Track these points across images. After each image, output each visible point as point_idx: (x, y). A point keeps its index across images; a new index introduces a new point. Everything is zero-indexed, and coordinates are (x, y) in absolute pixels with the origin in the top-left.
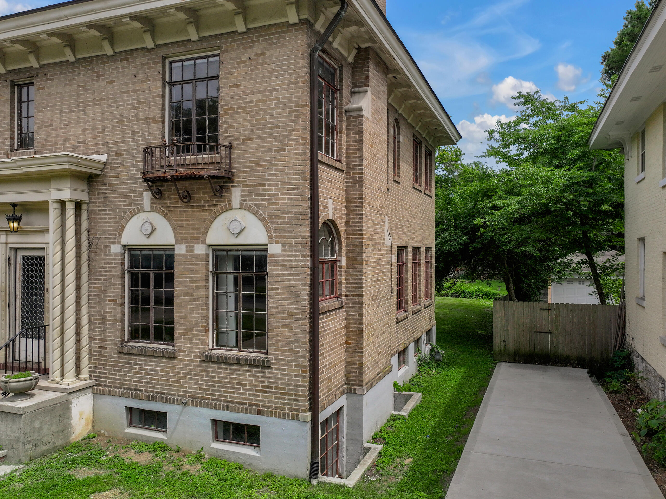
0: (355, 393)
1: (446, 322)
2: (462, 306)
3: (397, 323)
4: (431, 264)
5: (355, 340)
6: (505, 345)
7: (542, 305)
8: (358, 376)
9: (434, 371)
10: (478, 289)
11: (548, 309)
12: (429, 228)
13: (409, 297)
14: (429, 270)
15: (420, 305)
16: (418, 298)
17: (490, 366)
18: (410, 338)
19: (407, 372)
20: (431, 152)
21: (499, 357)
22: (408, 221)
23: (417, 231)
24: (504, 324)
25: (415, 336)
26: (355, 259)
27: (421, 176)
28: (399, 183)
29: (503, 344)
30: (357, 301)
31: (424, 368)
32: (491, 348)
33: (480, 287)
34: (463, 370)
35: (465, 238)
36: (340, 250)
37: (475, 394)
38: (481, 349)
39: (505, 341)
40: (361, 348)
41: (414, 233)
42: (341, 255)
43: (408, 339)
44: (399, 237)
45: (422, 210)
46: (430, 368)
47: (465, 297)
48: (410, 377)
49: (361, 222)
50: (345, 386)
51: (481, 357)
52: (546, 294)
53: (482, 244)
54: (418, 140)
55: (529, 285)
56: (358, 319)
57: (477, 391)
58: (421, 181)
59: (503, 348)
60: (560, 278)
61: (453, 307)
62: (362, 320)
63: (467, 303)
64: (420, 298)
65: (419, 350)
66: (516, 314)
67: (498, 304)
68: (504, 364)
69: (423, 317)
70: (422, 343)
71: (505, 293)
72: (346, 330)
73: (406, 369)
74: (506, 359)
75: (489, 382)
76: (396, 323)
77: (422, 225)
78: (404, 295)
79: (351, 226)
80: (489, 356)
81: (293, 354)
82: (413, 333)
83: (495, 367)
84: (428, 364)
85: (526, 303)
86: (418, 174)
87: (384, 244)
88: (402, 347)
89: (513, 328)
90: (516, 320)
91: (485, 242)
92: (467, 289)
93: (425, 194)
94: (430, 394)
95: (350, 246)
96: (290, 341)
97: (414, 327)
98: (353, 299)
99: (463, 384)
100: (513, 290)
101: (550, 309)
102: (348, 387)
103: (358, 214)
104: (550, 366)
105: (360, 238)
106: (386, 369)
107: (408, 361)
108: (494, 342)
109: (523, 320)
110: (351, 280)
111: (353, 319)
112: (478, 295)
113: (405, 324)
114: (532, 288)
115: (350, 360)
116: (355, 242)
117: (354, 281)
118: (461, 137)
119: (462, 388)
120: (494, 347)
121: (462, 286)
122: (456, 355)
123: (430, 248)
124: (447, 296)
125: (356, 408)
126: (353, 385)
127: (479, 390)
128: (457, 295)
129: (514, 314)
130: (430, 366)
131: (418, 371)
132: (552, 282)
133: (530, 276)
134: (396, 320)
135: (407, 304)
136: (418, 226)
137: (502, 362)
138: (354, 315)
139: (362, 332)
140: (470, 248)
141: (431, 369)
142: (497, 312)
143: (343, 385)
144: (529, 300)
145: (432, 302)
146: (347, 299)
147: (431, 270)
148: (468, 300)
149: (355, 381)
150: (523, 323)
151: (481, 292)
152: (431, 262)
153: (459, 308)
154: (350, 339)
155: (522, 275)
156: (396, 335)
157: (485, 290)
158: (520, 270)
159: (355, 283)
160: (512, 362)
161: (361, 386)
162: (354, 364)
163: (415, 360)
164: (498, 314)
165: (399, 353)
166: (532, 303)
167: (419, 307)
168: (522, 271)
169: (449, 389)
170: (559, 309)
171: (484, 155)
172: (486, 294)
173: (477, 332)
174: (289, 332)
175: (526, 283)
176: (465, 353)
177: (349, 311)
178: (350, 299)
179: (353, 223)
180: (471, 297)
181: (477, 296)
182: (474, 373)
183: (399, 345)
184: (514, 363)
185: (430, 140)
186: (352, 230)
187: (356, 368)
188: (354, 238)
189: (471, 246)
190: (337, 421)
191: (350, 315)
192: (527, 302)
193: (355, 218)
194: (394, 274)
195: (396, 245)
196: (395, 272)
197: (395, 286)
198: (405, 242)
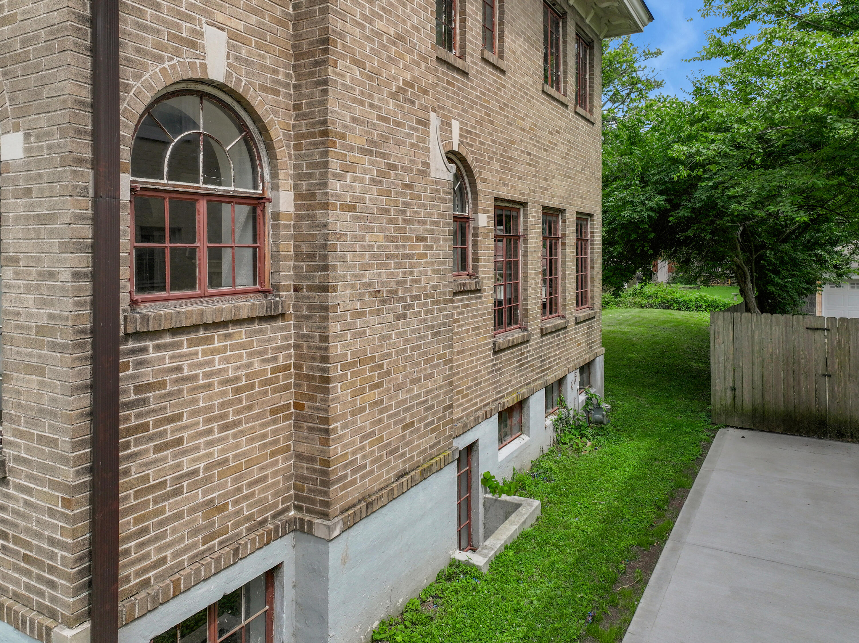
0: (310, 533)
1: (638, 347)
2: (671, 322)
3: (495, 353)
4: (592, 244)
5: (312, 399)
6: (734, 397)
7: (809, 321)
8: (321, 492)
9: (589, 443)
10: (700, 297)
11: (824, 330)
12: (586, 179)
13: (530, 301)
14: (589, 256)
15: (564, 317)
16: (560, 305)
17: (704, 437)
18: (535, 380)
19: (526, 446)
20: (593, 41)
21: (723, 418)
22: (529, 154)
23: (553, 177)
24: (731, 356)
25: (548, 378)
26: (313, 196)
27: (565, 77)
28: (503, 72)
29: (729, 393)
30: (317, 302)
31: (571, 436)
32: (707, 398)
33: (703, 294)
34: (646, 443)
35: (660, 199)
36: (274, 176)
37: (659, 507)
38: (691, 399)
39: (734, 389)
40: (326, 421)
41: (546, 180)
42: (275, 187)
43: (529, 384)
44: (501, 179)
45: (569, 142)
46: (582, 436)
47: (679, 309)
48: (535, 455)
49: (323, 103)
50: (292, 513)
51: (688, 416)
52: (813, 304)
53: (693, 210)
54: (557, 6)
55: (783, 288)
56: (319, 348)
57: (666, 501)
58: (565, 87)
59: (729, 401)
60: (839, 275)
61: (655, 323)
62: (326, 349)
63: (680, 317)
64: (564, 305)
65: (561, 401)
66: (757, 338)
67: (721, 318)
68: (731, 431)
69: (571, 340)
70: (569, 389)
71: (739, 300)
72: (296, 374)
73: (523, 442)
74: (737, 423)
75: (695, 475)
76: (491, 352)
77: (569, 168)
78: (521, 297)
79: (304, 114)
80: (703, 414)
81: (47, 449)
82: (542, 371)
83: (714, 437)
84: (579, 427)
85: (778, 317)
86: (561, 73)
87: (423, 173)
88: (508, 402)
89: (750, 365)
90: (756, 348)
91: (697, 205)
92: (683, 296)
93: (576, 113)
94: (561, 503)
95: (302, 165)
96: (42, 411)
97: (549, 358)
98: (308, 298)
99: (638, 478)
100: (753, 294)
101: (828, 330)
102: (299, 515)
103: (318, 83)
104: (827, 442)
105: (323, 143)
106: (433, 461)
107: (529, 427)
108: (712, 389)
109: (770, 350)
110: (305, 249)
111: (309, 347)
112: (700, 306)
113: (522, 354)
114: (788, 292)
115: (303, 448)
116: (311, 155)
117: (310, 251)
118: (651, 18)
119: (633, 490)
120: (712, 399)
121: (674, 292)
122: (640, 410)
123: (591, 215)
124: (651, 307)
125: (314, 570)
126: (309, 511)
127: (671, 496)
128: (666, 305)
129: (753, 337)
130: (583, 432)
131: (558, 442)
132: (824, 284)
133: (784, 273)
134: (491, 346)
135: (526, 316)
136: (557, 169)
137: (727, 426)
138: (312, 337)
139: (327, 380)
140: (671, 219)
141: (584, 439)
142: (718, 333)
143: (286, 510)
144: (783, 312)
145: (596, 313)
146: (297, 298)
147: (593, 256)
148: (682, 313)
149: (313, 501)
150: (771, 354)
151: (705, 302)
152: (592, 241)
153: (665, 326)
154: (303, 396)
155: (768, 270)
156: (494, 377)
157: (710, 299)
158: (765, 260)
159: (312, 257)
160: (748, 429)
161: (325, 516)
162: (311, 459)
163: (549, 422)
164: (721, 338)
165: (500, 414)
166: (789, 316)
167: (559, 321)
168: (770, 263)
169: (607, 490)
170: (847, 329)
171: (698, 55)
172: (712, 304)
173: (690, 366)
174: (40, 383)
175: (777, 284)
176: (658, 407)
177: (300, 328)
178: (303, 297)
179: (310, 105)
180: (688, 309)
181: (698, 308)
182: (667, 452)
183: (501, 398)
184: (753, 430)
185: (587, 15)
186: (306, 125)
187: (313, 471)
188: (310, 144)
189: (672, 216)
190: (270, 600)
191: (304, 336)
192: (780, 315)
193: (312, 94)
194: (485, 254)
195: (493, 193)
196: (488, 248)
197: (489, 278)
198: (521, 193)
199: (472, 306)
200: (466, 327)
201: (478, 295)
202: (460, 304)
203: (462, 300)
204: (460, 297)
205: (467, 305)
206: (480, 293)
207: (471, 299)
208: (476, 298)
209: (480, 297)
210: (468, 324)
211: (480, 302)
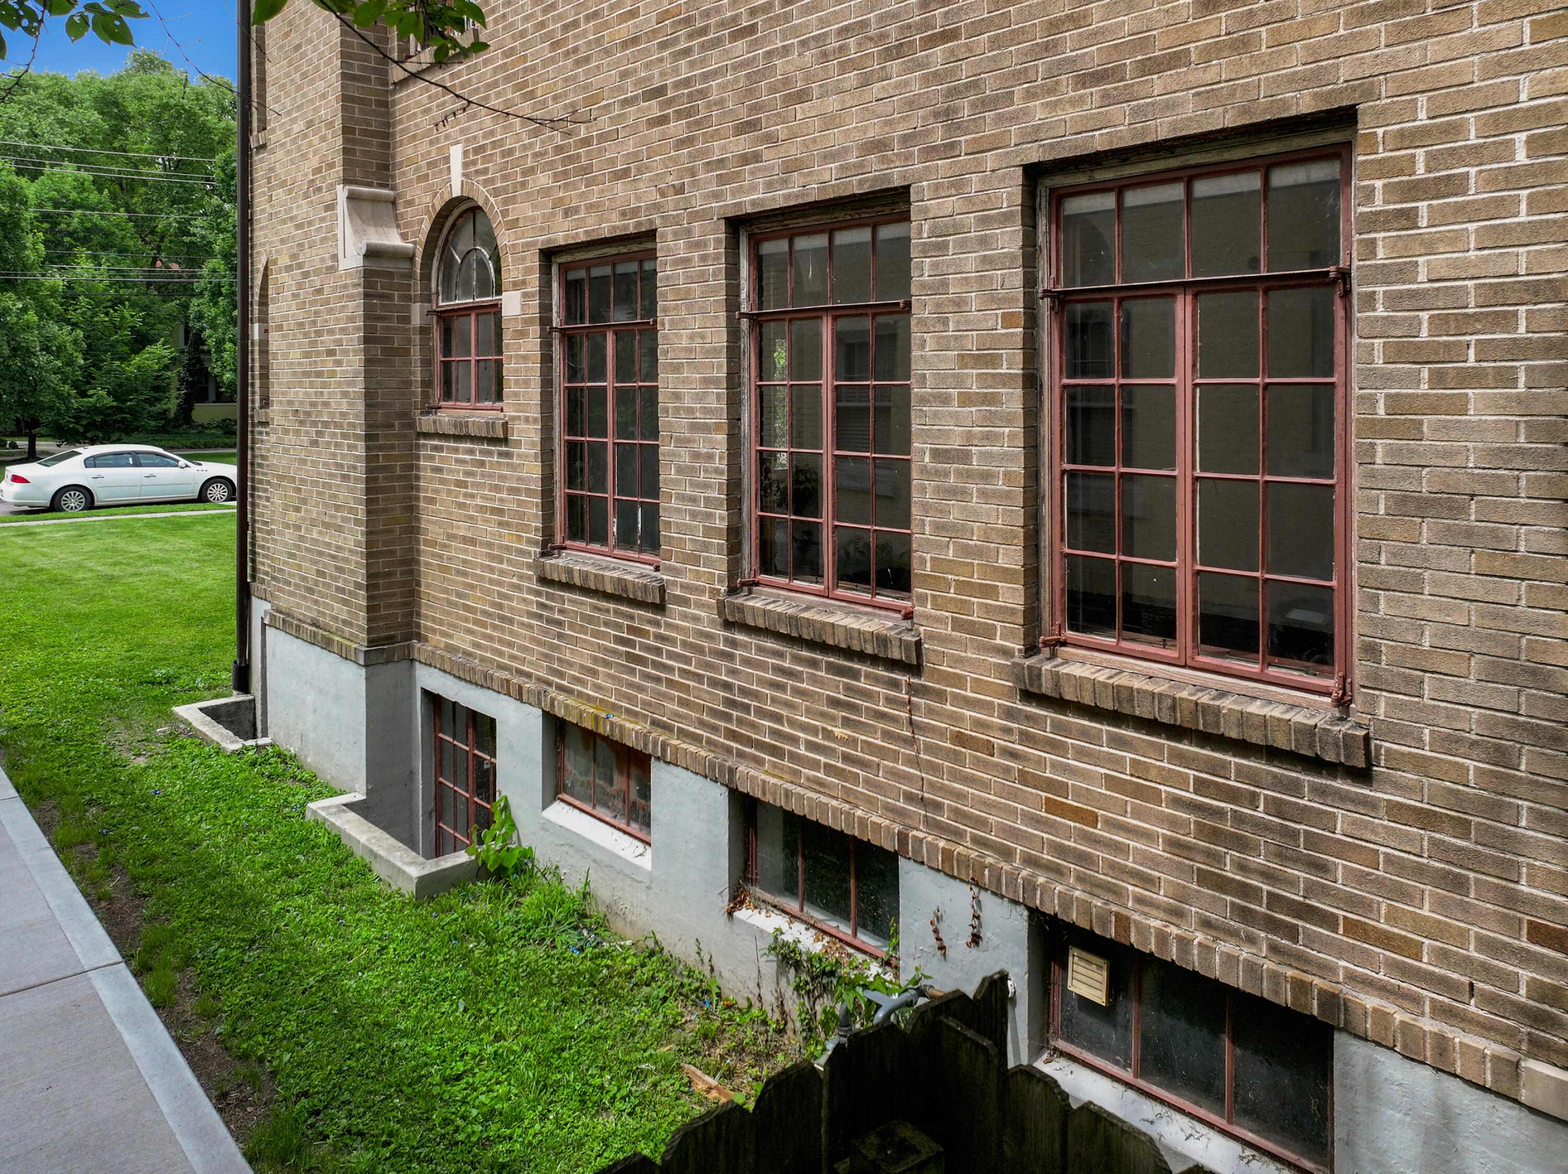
3: (543, 581)
43: (662, 725)
44: (559, 203)
76: (534, 575)
82: (734, 736)
113: (634, 631)
134: (533, 560)
156: (544, 631)
194: (517, 370)
195: (534, 243)
196: (525, 358)
197: (527, 420)
198: (623, 214)
199: (491, 468)
200: (479, 501)
201: (504, 449)
202: (468, 457)
203: (471, 452)
204: (469, 445)
205: (482, 464)
206: (507, 446)
207: (490, 453)
208: (500, 454)
209: (508, 455)
210: (484, 497)
211: (508, 464)
